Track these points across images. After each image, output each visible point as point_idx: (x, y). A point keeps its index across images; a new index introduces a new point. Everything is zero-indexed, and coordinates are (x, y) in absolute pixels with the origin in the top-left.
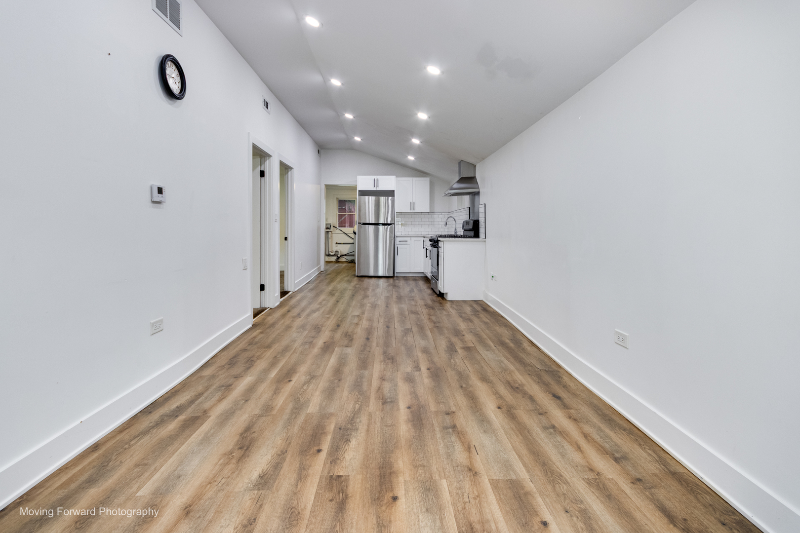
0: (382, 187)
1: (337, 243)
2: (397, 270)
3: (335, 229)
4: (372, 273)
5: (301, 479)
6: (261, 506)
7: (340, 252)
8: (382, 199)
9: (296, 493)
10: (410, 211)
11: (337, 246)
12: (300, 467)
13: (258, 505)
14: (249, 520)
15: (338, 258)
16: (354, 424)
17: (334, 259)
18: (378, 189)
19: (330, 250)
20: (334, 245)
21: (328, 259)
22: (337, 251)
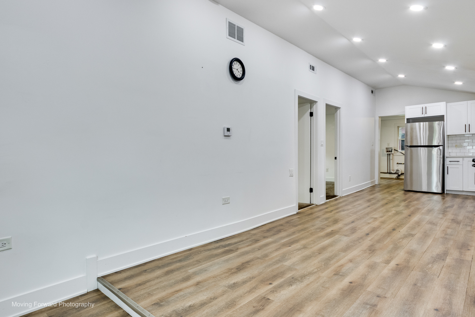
0: (430, 114)
1: (398, 163)
2: (447, 188)
3: (396, 152)
4: (425, 189)
5: (249, 292)
6: (224, 294)
7: (400, 171)
8: (436, 124)
9: (241, 297)
10: (464, 133)
11: (398, 166)
12: (254, 287)
13: (223, 294)
14: (214, 297)
15: (399, 175)
16: (303, 279)
17: (395, 176)
18: (426, 116)
19: (391, 169)
20: (395, 165)
21: (390, 176)
22: (397, 170)
